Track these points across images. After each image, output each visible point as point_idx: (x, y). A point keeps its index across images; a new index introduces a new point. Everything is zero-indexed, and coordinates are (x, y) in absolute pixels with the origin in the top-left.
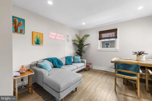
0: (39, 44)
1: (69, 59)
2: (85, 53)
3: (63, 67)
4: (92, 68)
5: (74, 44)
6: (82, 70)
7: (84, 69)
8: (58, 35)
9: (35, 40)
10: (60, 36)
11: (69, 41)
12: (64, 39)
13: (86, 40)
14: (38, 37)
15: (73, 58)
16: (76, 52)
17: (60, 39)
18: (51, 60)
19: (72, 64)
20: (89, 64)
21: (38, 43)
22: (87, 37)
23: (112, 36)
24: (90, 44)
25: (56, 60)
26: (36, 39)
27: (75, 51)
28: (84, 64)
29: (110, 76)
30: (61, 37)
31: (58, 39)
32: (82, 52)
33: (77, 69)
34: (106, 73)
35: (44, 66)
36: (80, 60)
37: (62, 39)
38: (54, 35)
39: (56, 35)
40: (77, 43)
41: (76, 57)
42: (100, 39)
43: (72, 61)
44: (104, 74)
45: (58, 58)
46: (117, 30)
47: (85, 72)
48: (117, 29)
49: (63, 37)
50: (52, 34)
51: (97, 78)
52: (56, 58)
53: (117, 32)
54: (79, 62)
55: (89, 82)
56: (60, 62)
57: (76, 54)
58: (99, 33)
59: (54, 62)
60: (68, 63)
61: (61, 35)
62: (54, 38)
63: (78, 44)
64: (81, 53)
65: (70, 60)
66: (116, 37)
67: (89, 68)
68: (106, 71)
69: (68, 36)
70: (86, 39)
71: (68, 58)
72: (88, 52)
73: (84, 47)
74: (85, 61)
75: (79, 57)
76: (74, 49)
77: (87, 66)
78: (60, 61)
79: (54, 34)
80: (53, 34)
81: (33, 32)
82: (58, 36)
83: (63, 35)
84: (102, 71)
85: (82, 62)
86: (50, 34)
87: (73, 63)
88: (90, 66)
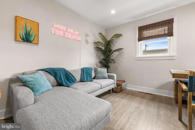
0: (31, 42)
1: (87, 72)
2: (114, 62)
3: (75, 85)
4: (126, 89)
5: (98, 49)
6: (110, 91)
7: (113, 89)
8: (68, 30)
9: (22, 33)
10: (72, 32)
11: (88, 43)
12: (79, 38)
13: (116, 44)
14: (28, 29)
15: (95, 71)
16: (100, 62)
17: (73, 37)
18: (52, 72)
19: (93, 80)
20: (120, 82)
21: (27, 39)
22: (117, 37)
23: (163, 33)
24: (122, 49)
25: (63, 73)
26: (24, 32)
27: (98, 61)
28: (113, 80)
29: (161, 105)
30: (75, 35)
31: (69, 38)
32: (109, 61)
33: (101, 89)
34: (153, 98)
35: (31, 81)
36: (106, 75)
37: (77, 38)
38: (62, 30)
39: (65, 30)
40: (101, 47)
41: (99, 69)
42: (140, 40)
43: (93, 75)
44: (149, 99)
45: (68, 69)
46: (173, 22)
47: (115, 94)
48: (173, 19)
49: (78, 35)
50: (59, 26)
51: (138, 107)
52: (64, 69)
53: (172, 24)
54: (104, 78)
55: (124, 115)
56: (71, 76)
57: (99, 65)
58: (139, 30)
59: (59, 75)
60: (85, 79)
61: (74, 32)
62: (62, 35)
63: (103, 48)
64: (107, 63)
65: (89, 74)
66: (170, 34)
67: (121, 88)
68: (151, 94)
69: (87, 35)
70: (115, 42)
71: (85, 71)
72: (120, 62)
73: (112, 53)
74: (115, 75)
75: (104, 70)
76: (96, 58)
77: (118, 85)
78: (71, 74)
79: (62, 27)
80: (60, 28)
81: (16, 17)
82: (69, 32)
83: (78, 32)
84: (143, 94)
85: (110, 77)
86: (53, 27)
87: (94, 78)
88: (123, 84)
